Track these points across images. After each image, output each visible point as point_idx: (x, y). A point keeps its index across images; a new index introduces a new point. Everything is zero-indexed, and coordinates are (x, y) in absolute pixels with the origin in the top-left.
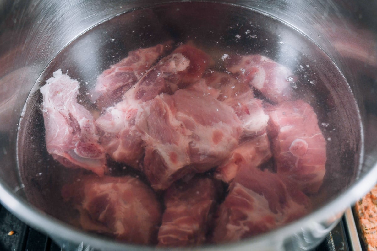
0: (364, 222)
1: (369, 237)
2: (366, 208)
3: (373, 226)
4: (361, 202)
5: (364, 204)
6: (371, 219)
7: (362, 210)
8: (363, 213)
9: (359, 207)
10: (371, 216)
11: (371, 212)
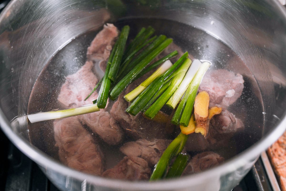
0: (276, 160)
1: (280, 171)
2: (276, 150)
3: (282, 162)
4: (271, 147)
5: (274, 148)
6: (280, 158)
7: (272, 152)
8: (274, 154)
9: (271, 150)
10: (279, 156)
11: (280, 153)
